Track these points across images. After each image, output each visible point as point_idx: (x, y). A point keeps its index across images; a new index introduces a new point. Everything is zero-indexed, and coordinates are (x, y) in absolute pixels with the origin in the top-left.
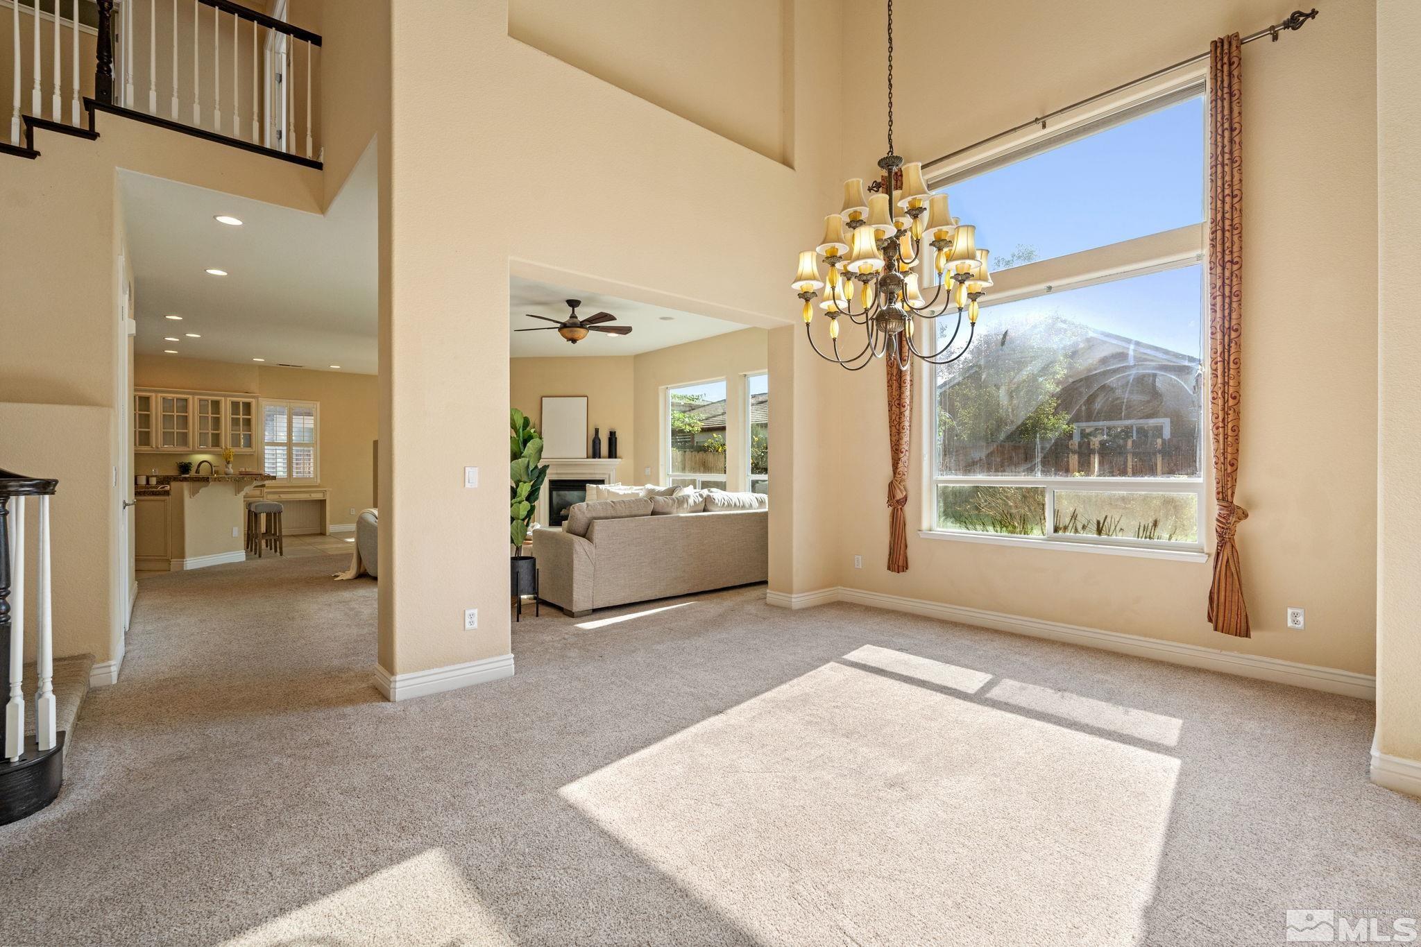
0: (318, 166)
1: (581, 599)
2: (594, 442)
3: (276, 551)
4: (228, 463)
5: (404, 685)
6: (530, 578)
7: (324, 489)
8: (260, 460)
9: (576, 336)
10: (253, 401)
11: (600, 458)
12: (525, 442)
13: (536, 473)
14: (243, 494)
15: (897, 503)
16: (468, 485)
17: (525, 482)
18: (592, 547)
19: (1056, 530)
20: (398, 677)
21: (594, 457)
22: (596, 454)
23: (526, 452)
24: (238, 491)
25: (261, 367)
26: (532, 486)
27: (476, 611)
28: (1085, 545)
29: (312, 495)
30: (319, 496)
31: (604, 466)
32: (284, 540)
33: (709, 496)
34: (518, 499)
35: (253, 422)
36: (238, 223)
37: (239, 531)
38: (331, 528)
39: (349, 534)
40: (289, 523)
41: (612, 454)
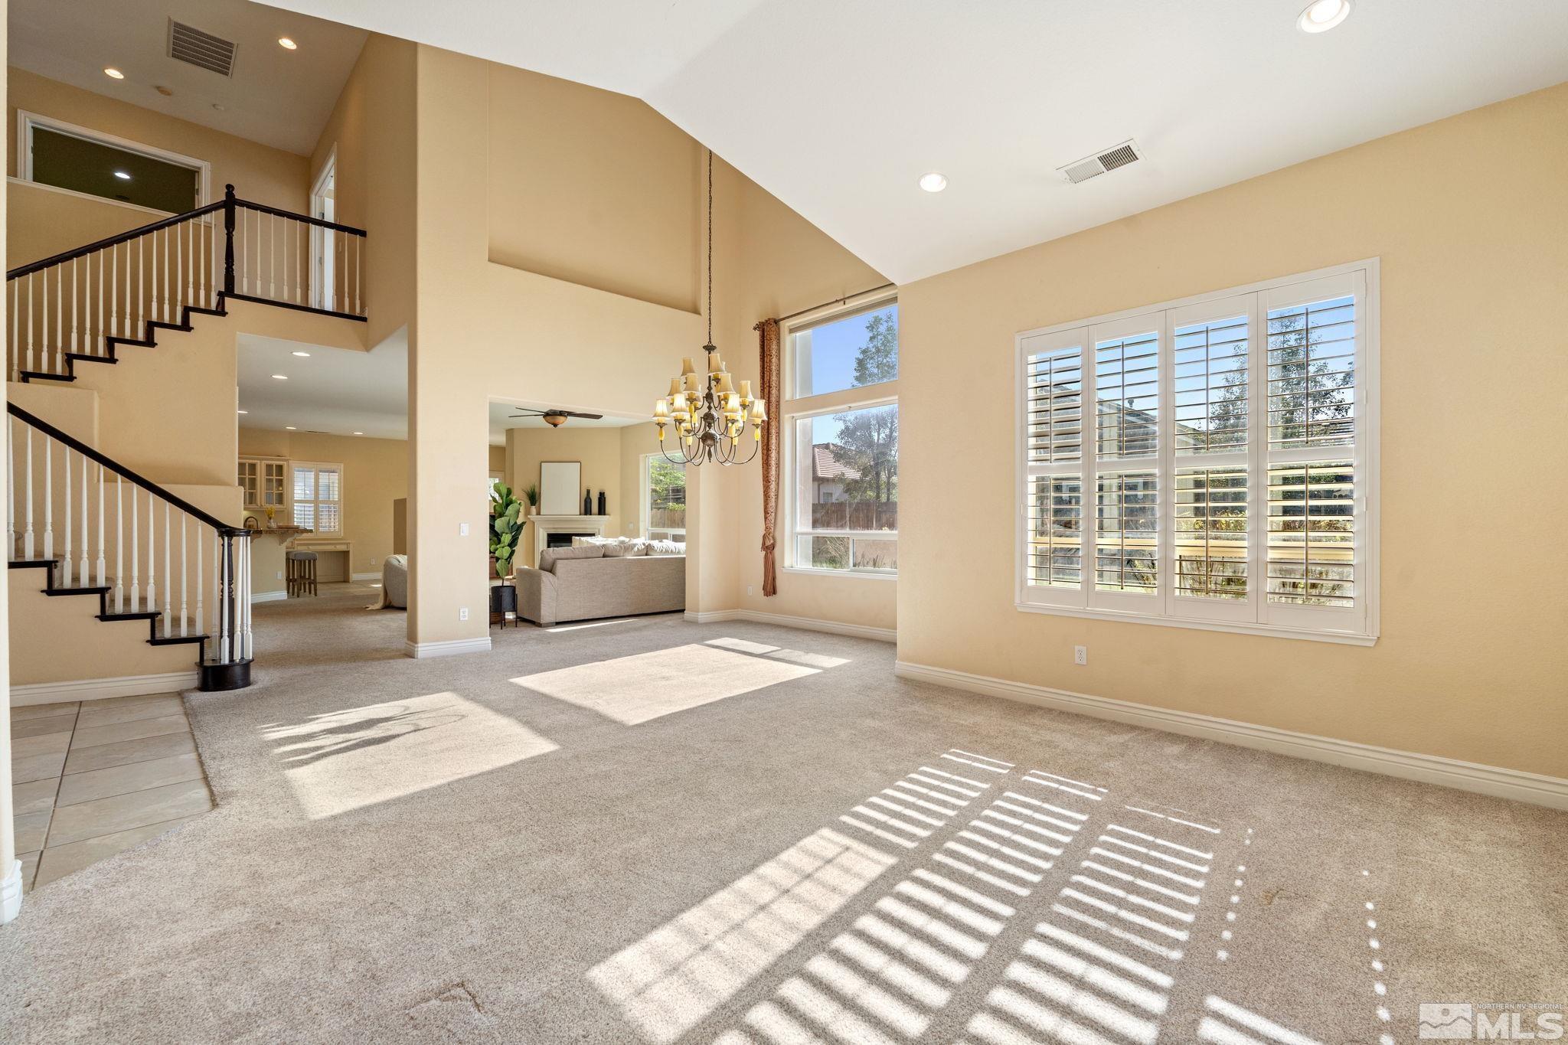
0: (364, 319)
1: (547, 614)
2: (586, 501)
3: (310, 593)
4: (270, 518)
5: (423, 649)
6: (511, 599)
7: (348, 542)
8: (290, 515)
9: (556, 422)
10: (284, 464)
11: (591, 514)
12: (507, 505)
13: (515, 528)
14: (285, 544)
15: (769, 548)
16: (462, 534)
17: (507, 533)
18: (555, 579)
19: (854, 566)
20: (419, 645)
21: (586, 514)
22: (587, 510)
23: (507, 512)
24: (282, 542)
25: (291, 433)
26: (513, 537)
27: (467, 610)
28: (867, 574)
29: (338, 546)
30: (343, 548)
31: (595, 521)
32: (318, 586)
33: (650, 545)
34: (502, 545)
35: (285, 482)
36: (308, 355)
37: (281, 575)
38: (354, 576)
39: (376, 581)
40: (322, 570)
41: (602, 511)
